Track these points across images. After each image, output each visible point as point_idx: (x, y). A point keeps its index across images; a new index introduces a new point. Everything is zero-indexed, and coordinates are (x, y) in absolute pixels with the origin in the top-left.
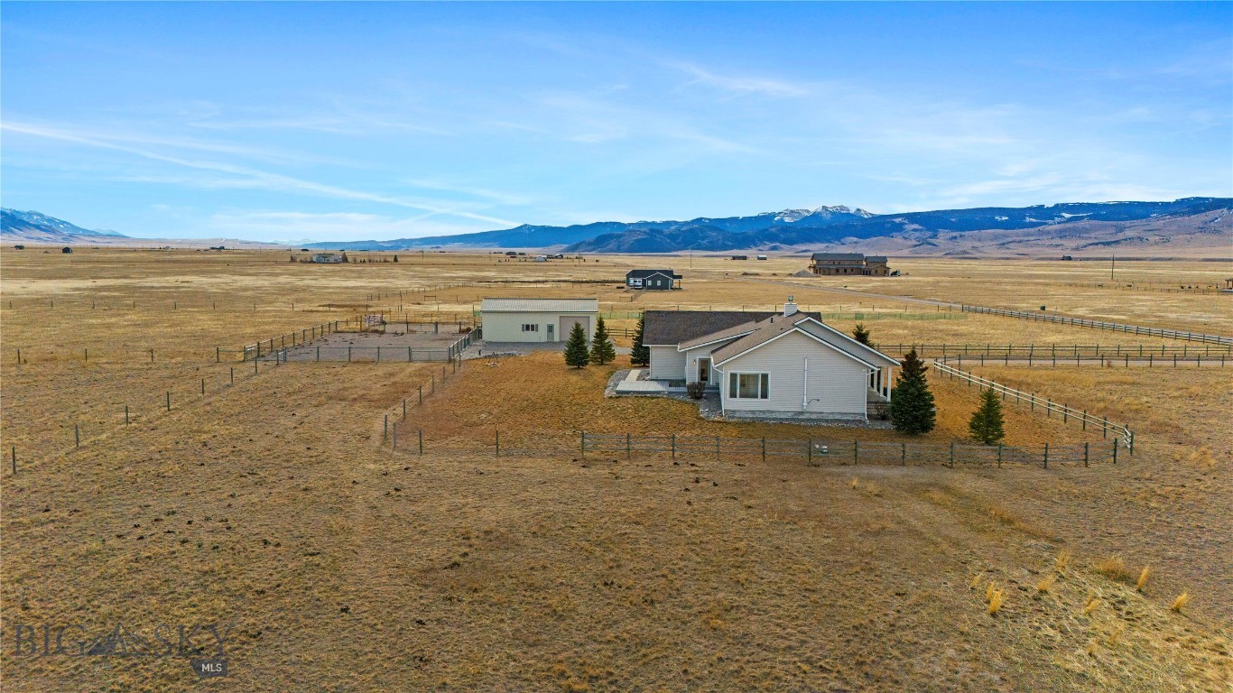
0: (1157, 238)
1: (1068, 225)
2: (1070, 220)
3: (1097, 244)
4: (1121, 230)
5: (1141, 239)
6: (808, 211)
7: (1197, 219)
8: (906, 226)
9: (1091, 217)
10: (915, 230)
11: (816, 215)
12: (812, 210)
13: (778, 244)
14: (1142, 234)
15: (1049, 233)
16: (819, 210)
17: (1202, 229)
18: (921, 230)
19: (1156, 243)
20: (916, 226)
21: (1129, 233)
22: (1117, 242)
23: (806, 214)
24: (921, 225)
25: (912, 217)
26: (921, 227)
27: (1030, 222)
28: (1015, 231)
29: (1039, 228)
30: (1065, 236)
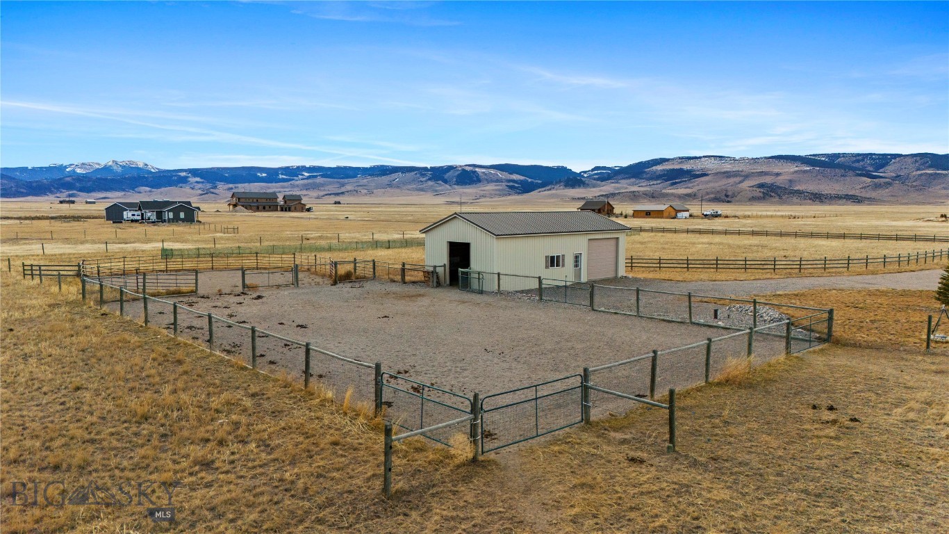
0: (366, 191)
1: (310, 181)
2: (309, 178)
3: (330, 194)
4: (343, 185)
5: (357, 191)
6: (99, 164)
7: (385, 179)
9: (322, 176)
10: (197, 182)
11: (106, 169)
12: (103, 163)
13: (75, 192)
14: (356, 188)
15: (298, 186)
16: (110, 164)
17: (390, 185)
18: (203, 182)
19: (366, 194)
20: (198, 179)
21: (349, 187)
22: (343, 193)
23: (98, 167)
24: (201, 178)
25: (195, 172)
27: (283, 178)
28: (274, 184)
29: (290, 182)
30: (309, 189)
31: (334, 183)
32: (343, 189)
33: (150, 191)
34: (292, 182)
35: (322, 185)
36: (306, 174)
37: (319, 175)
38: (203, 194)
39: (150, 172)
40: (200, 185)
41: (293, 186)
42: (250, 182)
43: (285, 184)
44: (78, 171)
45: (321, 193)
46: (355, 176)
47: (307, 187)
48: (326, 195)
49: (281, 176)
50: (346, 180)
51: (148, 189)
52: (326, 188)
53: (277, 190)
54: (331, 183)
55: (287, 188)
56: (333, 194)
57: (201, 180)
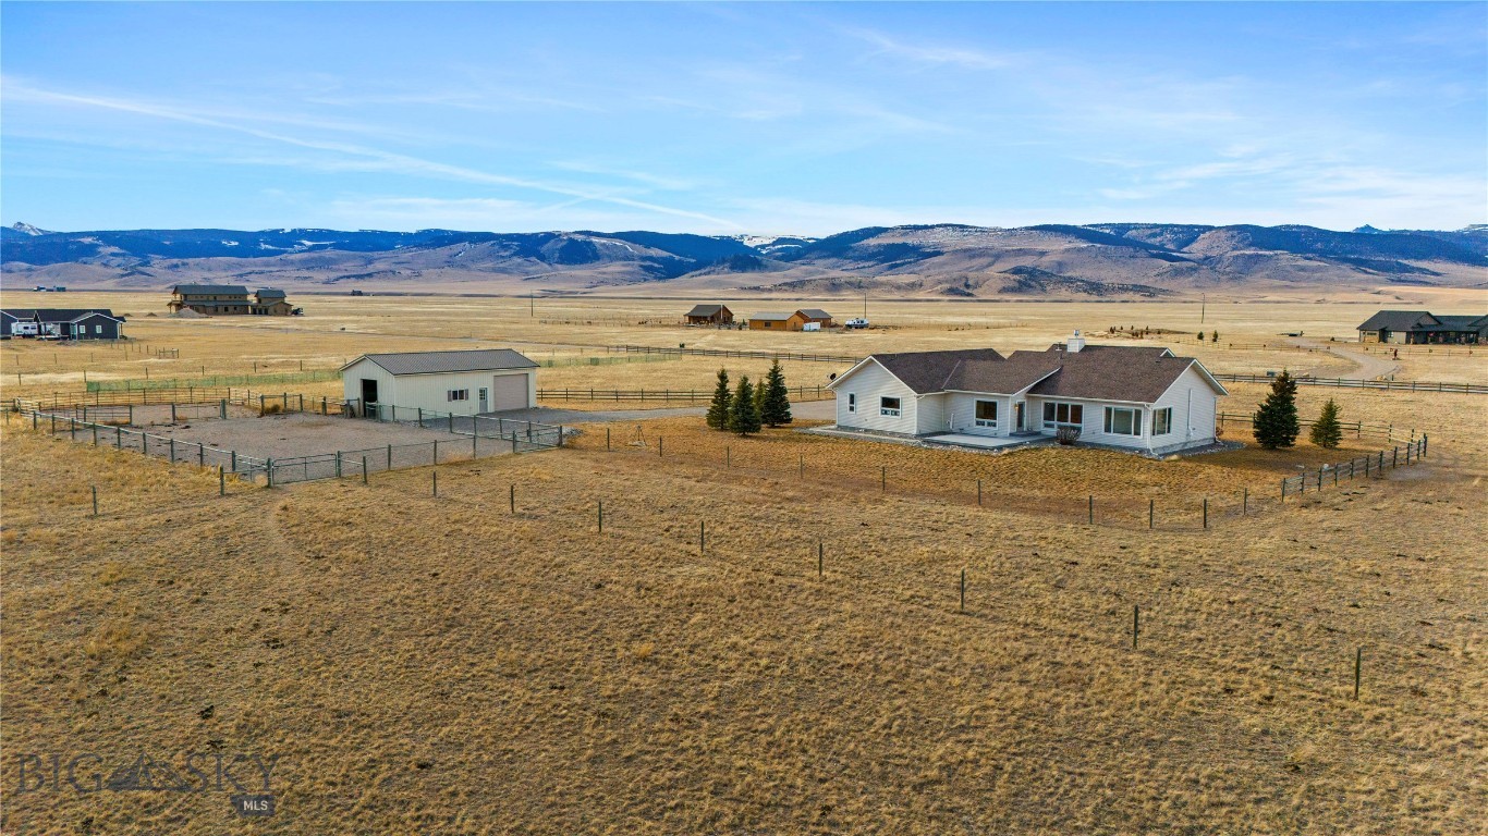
0: (409, 272)
1: (312, 255)
2: (311, 249)
3: (348, 277)
4: (370, 262)
5: (394, 272)
7: (442, 253)
8: (100, 249)
9: (335, 247)
10: (113, 254)
14: (393, 267)
15: (292, 263)
17: (450, 263)
18: (123, 255)
19: (410, 278)
20: (116, 250)
21: (380, 266)
22: (370, 275)
24: (121, 248)
25: (107, 237)
26: (122, 251)
27: (266, 250)
28: (251, 259)
29: (279, 257)
30: (313, 267)
31: (354, 258)
32: (370, 269)
33: (29, 270)
34: (283, 256)
35: (335, 261)
36: (308, 243)
37: (331, 245)
38: (123, 276)
39: (28, 236)
40: (119, 260)
41: (285, 263)
42: (208, 255)
43: (272, 259)
45: (333, 275)
46: (390, 248)
47: (308, 265)
48: (342, 278)
49: (263, 246)
50: (375, 254)
51: (25, 265)
52: (342, 267)
53: (257, 269)
54: (348, 259)
55: (274, 265)
56: (354, 276)
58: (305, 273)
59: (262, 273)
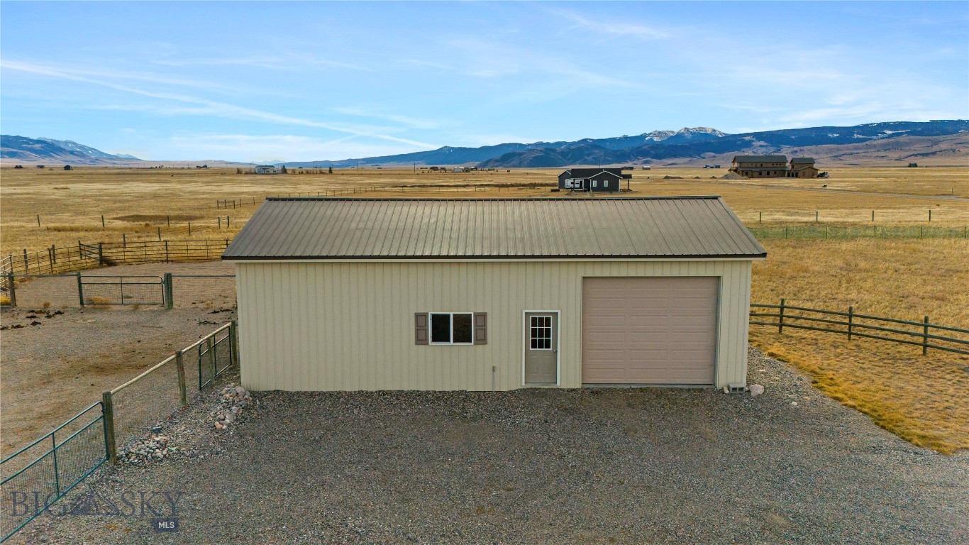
1: (890, 140)
2: (891, 136)
4: (936, 143)
5: (954, 151)
6: (673, 132)
8: (754, 143)
9: (909, 134)
10: (761, 146)
11: (679, 135)
12: (676, 130)
13: (649, 159)
14: (954, 147)
15: (874, 146)
16: (682, 131)
18: (766, 146)
20: (762, 143)
21: (943, 146)
24: (766, 142)
25: (759, 136)
27: (858, 138)
28: (846, 145)
29: (866, 143)
30: (889, 149)
31: (923, 140)
32: (935, 148)
33: (714, 157)
34: (868, 142)
35: (907, 144)
36: (889, 132)
37: (906, 133)
39: (717, 138)
40: (764, 149)
41: (869, 147)
42: (818, 144)
43: (860, 144)
44: (655, 139)
45: (904, 154)
47: (886, 147)
48: (911, 156)
49: (856, 136)
50: (941, 138)
52: (912, 148)
53: (848, 152)
54: (918, 142)
55: (860, 149)
56: (921, 154)
57: (765, 144)
58: (883, 154)
59: (851, 154)
